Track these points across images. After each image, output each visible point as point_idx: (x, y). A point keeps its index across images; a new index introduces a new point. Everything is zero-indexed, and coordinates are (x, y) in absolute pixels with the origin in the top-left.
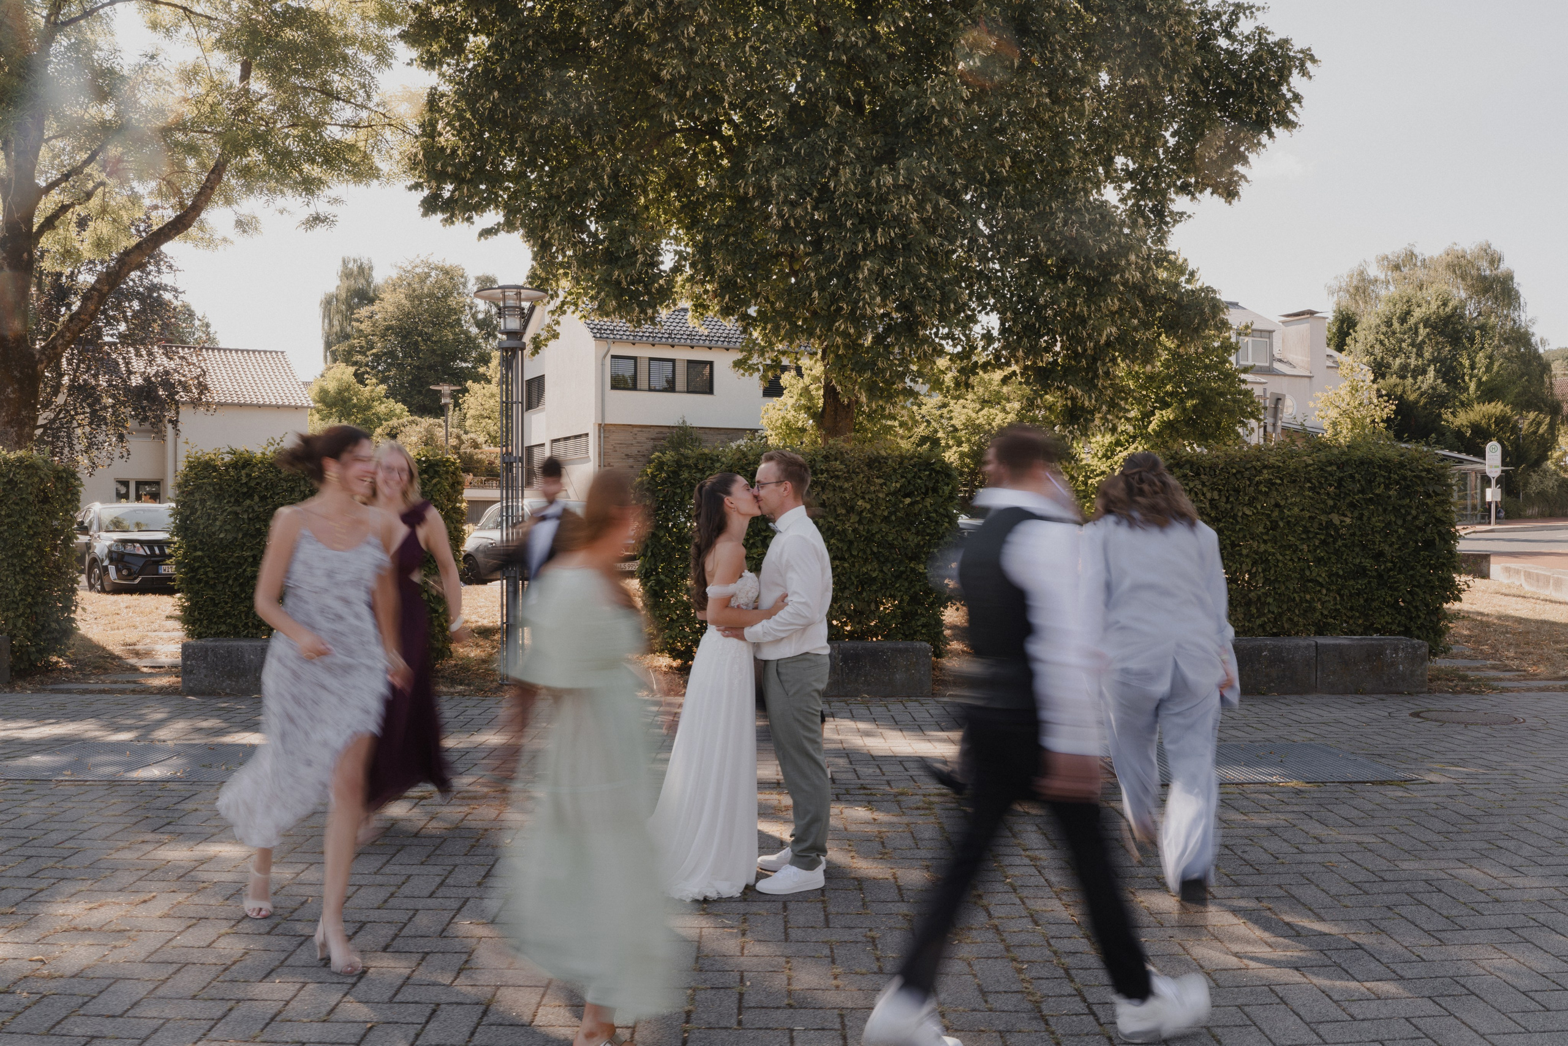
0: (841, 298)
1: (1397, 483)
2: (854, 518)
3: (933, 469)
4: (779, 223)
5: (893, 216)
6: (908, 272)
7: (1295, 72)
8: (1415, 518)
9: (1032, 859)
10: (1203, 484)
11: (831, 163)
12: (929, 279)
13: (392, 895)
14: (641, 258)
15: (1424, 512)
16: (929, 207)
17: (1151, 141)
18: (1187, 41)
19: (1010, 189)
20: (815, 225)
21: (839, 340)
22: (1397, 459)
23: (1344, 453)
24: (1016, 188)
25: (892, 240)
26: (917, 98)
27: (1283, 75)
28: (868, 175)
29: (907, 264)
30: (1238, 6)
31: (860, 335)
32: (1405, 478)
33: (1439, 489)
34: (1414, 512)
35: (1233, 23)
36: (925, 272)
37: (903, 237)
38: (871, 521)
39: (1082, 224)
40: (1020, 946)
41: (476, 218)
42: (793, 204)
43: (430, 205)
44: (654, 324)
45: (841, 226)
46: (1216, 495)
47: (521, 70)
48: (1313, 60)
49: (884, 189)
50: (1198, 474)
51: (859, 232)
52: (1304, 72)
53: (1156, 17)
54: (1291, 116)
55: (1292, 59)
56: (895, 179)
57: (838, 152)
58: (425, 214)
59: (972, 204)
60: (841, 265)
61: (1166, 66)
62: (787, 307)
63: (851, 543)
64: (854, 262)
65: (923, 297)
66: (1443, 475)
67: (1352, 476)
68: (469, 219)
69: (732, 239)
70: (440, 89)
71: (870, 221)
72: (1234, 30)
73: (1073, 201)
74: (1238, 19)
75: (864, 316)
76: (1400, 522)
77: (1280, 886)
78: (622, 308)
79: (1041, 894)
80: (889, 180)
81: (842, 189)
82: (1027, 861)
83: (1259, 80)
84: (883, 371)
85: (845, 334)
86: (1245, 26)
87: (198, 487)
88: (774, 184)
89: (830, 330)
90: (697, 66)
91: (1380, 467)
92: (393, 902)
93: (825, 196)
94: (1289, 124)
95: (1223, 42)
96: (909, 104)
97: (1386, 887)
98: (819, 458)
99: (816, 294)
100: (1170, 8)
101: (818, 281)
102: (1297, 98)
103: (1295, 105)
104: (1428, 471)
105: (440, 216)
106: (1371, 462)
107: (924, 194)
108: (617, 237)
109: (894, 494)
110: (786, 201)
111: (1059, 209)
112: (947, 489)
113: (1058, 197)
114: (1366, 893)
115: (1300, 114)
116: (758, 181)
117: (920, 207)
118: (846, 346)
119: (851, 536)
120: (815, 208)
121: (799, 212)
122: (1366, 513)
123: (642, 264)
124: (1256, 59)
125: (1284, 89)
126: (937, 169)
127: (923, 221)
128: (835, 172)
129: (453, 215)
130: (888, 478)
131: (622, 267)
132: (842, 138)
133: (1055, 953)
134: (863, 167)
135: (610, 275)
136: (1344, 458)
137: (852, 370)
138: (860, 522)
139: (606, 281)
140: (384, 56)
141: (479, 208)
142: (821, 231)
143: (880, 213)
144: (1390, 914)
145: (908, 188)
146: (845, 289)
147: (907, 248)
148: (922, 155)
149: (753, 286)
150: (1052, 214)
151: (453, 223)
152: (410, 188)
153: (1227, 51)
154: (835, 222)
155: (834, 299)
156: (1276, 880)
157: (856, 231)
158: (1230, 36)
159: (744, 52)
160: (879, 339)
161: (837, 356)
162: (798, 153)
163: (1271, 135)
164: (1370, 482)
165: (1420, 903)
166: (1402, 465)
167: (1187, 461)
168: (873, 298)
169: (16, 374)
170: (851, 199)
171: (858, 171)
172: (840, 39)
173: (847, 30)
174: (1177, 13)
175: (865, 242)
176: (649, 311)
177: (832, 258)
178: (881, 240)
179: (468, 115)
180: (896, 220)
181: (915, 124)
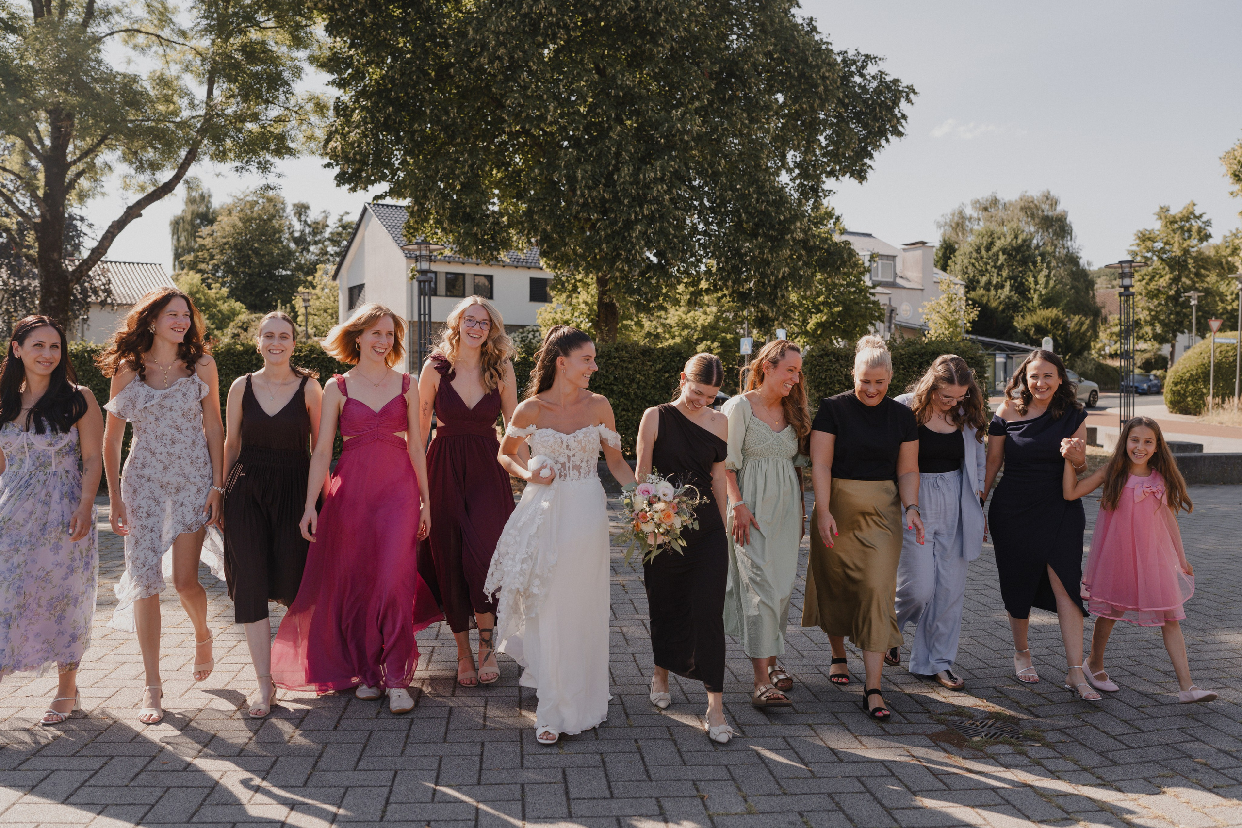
0: (620, 248)
2: (635, 386)
4: (581, 201)
5: (653, 197)
6: (662, 232)
7: (903, 100)
11: (613, 162)
12: (675, 236)
17: (811, 141)
18: (834, 81)
19: (723, 179)
20: (603, 201)
21: (617, 274)
24: (726, 178)
25: (652, 212)
26: (667, 121)
27: (896, 103)
28: (637, 170)
29: (661, 228)
30: (867, 56)
31: (630, 270)
35: (864, 67)
36: (672, 231)
37: (659, 210)
38: (645, 388)
39: (768, 202)
41: (370, 187)
42: (590, 188)
43: (341, 179)
45: (620, 202)
48: (915, 92)
49: (648, 180)
50: (838, 360)
52: (909, 101)
53: (814, 67)
54: (900, 128)
55: (901, 92)
56: (655, 174)
57: (618, 155)
58: (338, 185)
59: (699, 187)
60: (620, 227)
61: (820, 98)
62: (585, 253)
63: (633, 401)
64: (629, 225)
65: (671, 248)
68: (365, 189)
69: (548, 208)
70: (344, 100)
71: (640, 200)
72: (865, 72)
73: (763, 187)
74: (867, 65)
75: (634, 259)
78: (479, 253)
80: (652, 175)
81: (622, 180)
83: (880, 106)
84: (646, 294)
85: (622, 270)
86: (872, 70)
88: (579, 175)
89: (612, 267)
90: (529, 97)
93: (610, 183)
94: (900, 134)
95: (857, 79)
96: (662, 124)
99: (604, 246)
100: (823, 61)
101: (605, 237)
102: (904, 117)
103: (903, 121)
105: (347, 186)
107: (670, 182)
109: (658, 371)
111: (754, 192)
115: (906, 127)
116: (568, 173)
117: (669, 191)
118: (622, 278)
119: (632, 397)
120: (604, 191)
121: (595, 193)
123: (493, 223)
124: (878, 92)
125: (896, 111)
126: (679, 167)
127: (671, 200)
128: (617, 169)
129: (355, 186)
130: (654, 362)
132: (619, 145)
134: (634, 166)
135: (470, 230)
137: (625, 293)
138: (638, 388)
139: (467, 234)
140: (297, 72)
141: (372, 183)
142: (607, 205)
143: (645, 195)
145: (662, 180)
146: (622, 242)
147: (661, 217)
148: (671, 159)
150: (749, 195)
151: (355, 191)
152: (325, 166)
153: (859, 85)
154: (617, 200)
155: (616, 248)
157: (630, 206)
158: (862, 75)
160: (642, 274)
161: (616, 283)
162: (591, 155)
163: (887, 140)
167: (832, 352)
168: (641, 249)
169: (56, 289)
170: (627, 186)
171: (631, 168)
172: (619, 82)
173: (623, 75)
174: (829, 64)
175: (636, 213)
176: (495, 253)
177: (614, 222)
178: (646, 212)
179: (368, 120)
180: (655, 200)
181: (666, 138)
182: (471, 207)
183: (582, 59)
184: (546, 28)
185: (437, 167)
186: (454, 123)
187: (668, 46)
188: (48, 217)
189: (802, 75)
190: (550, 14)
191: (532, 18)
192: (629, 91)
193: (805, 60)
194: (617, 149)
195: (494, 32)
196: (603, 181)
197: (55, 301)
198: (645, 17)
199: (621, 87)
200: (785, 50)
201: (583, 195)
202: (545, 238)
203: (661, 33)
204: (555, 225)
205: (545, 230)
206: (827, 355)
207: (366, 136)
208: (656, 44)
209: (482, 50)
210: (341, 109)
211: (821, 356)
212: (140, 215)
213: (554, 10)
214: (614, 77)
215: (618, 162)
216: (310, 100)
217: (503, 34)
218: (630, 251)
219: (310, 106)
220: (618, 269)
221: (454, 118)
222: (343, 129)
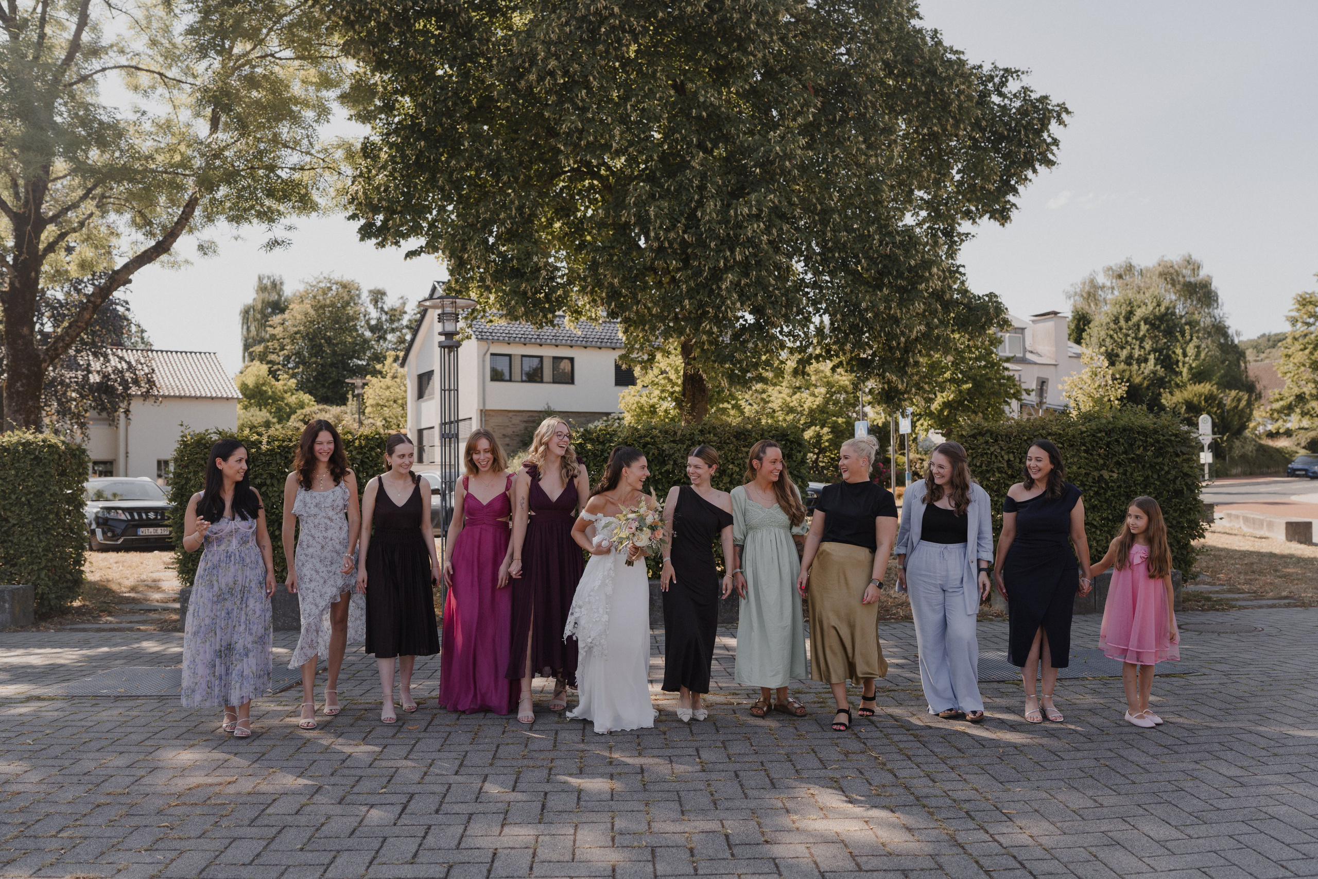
1: (1152, 445)
3: (788, 440)
4: (656, 245)
5: (748, 238)
6: (760, 283)
7: (1053, 122)
8: (1168, 473)
9: (916, 736)
10: (1001, 449)
11: (696, 197)
12: (775, 288)
13: (425, 774)
14: (544, 273)
15: (1174, 468)
16: (774, 231)
17: (942, 177)
18: (970, 98)
19: (836, 216)
20: (684, 244)
21: (705, 337)
22: (1152, 427)
23: (1109, 423)
24: (840, 215)
25: (747, 257)
26: (762, 145)
27: (1044, 125)
28: (727, 206)
29: (758, 277)
30: (1006, 70)
31: (721, 333)
32: (1158, 441)
33: (1185, 449)
34: (1166, 468)
35: (1003, 83)
36: (773, 282)
37: (755, 255)
39: (894, 244)
40: (927, 797)
41: (402, 242)
42: (667, 230)
43: (366, 232)
44: (554, 326)
45: (706, 246)
46: (1011, 457)
47: (442, 125)
48: (1067, 112)
49: (740, 217)
50: (996, 441)
51: (721, 251)
52: (1061, 122)
53: (945, 79)
54: (1050, 156)
55: (1050, 111)
56: (750, 209)
57: (702, 188)
58: (362, 239)
60: (706, 278)
61: (954, 118)
62: (662, 311)
64: (717, 275)
65: (772, 303)
66: (1188, 439)
67: (1117, 441)
68: (397, 243)
69: (615, 258)
70: (371, 139)
71: (730, 243)
72: (1004, 90)
73: (886, 226)
74: (1007, 81)
75: (724, 318)
76: (1155, 476)
77: (1110, 750)
78: (529, 315)
79: (930, 760)
80: (746, 210)
81: (707, 218)
82: (912, 738)
83: (1025, 128)
84: (740, 362)
85: (710, 333)
86: (1013, 86)
87: (192, 461)
88: (652, 214)
89: (697, 330)
90: (589, 121)
91: (1138, 433)
92: (427, 779)
93: (692, 222)
94: (1050, 163)
95: (995, 99)
96: (757, 150)
97: (1190, 748)
98: (696, 432)
99: (687, 302)
100: (956, 73)
101: (688, 292)
102: (1056, 142)
103: (1054, 148)
104: (1176, 436)
105: (374, 241)
106: (1131, 430)
107: (770, 220)
108: (523, 257)
110: (661, 227)
111: (875, 232)
112: (799, 456)
113: (873, 223)
114: (1177, 753)
115: (1059, 155)
116: (638, 212)
117: (768, 230)
118: (710, 343)
120: (684, 232)
121: (672, 235)
122: (1129, 469)
123: (544, 278)
124: (1023, 112)
125: (1045, 135)
126: (780, 202)
127: (770, 242)
128: (700, 204)
129: (385, 240)
131: (527, 280)
132: (703, 176)
133: (955, 801)
134: (722, 201)
135: (519, 287)
136: (1110, 426)
137: (714, 362)
139: (514, 292)
140: (323, 112)
141: (405, 236)
142: (689, 250)
143: (737, 236)
144: (1198, 767)
145: (758, 217)
146: (709, 296)
147: (758, 263)
148: (769, 191)
149: (634, 296)
150: (869, 236)
151: (384, 246)
152: (349, 219)
153: (999, 105)
154: (702, 243)
155: (701, 305)
156: (1106, 745)
157: (718, 251)
158: (1000, 94)
159: (626, 109)
160: (736, 336)
161: (703, 350)
162: (668, 189)
163: (1035, 171)
164: (1131, 445)
165: (1219, 758)
166: (1156, 431)
167: (988, 431)
168: (734, 303)
169: (24, 371)
170: (714, 225)
171: (719, 204)
172: (702, 99)
173: (706, 92)
174: (962, 75)
175: (726, 259)
176: (550, 316)
177: (699, 272)
178: (738, 258)
179: (398, 160)
180: (750, 242)
181: (761, 166)
182: (519, 259)
183: (655, 72)
184: (607, 34)
185: (478, 212)
186: (499, 158)
187: (760, 55)
188: (17, 285)
189: (931, 89)
190: (612, 14)
191: (591, 22)
192: (714, 112)
193: (932, 72)
194: (701, 181)
195: (543, 42)
196: (683, 221)
197: (22, 386)
198: (732, 18)
199: (704, 106)
200: (908, 61)
201: (657, 238)
202: (614, 295)
203: (751, 37)
204: (624, 279)
205: (612, 284)
206: (981, 434)
207: (395, 178)
208: (745, 52)
209: (531, 66)
210: (368, 150)
211: (974, 436)
212: (130, 281)
213: (616, 10)
214: (695, 94)
215: (702, 197)
216: (339, 147)
217: (555, 44)
218: (719, 307)
219: (340, 154)
220: (704, 332)
221: (498, 152)
222: (370, 171)
